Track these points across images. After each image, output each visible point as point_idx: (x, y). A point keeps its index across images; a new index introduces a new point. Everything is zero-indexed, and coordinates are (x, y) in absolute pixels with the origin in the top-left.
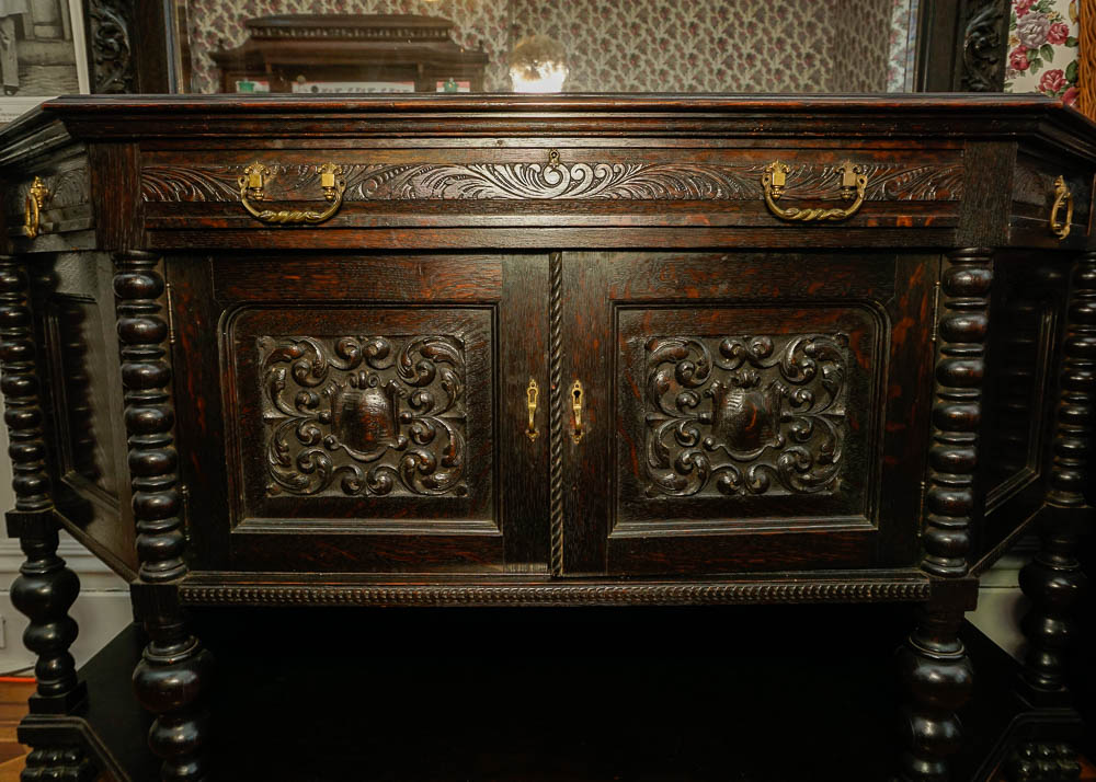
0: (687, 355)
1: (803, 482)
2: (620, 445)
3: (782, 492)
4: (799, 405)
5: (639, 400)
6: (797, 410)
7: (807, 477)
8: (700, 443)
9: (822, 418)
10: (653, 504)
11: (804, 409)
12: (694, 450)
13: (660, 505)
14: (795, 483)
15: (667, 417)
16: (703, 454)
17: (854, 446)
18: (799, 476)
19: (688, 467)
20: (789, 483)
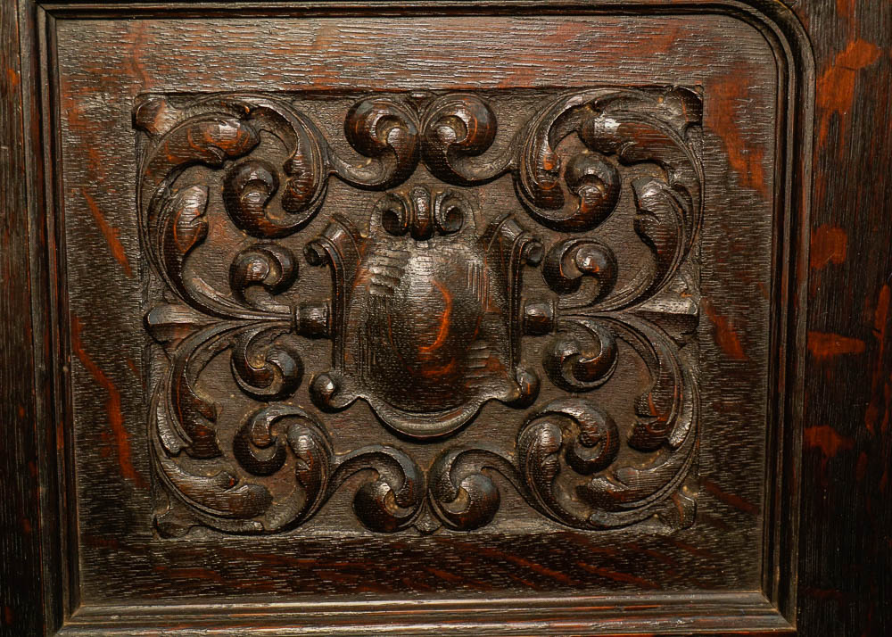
0: (255, 145)
1: (590, 498)
2: (76, 393)
3: (533, 525)
4: (574, 286)
5: (127, 269)
6: (566, 301)
7: (602, 483)
8: (304, 387)
9: (638, 324)
10: (175, 554)
11: (583, 296)
12: (284, 409)
13: (198, 556)
14: (567, 499)
15: (207, 319)
16: (312, 421)
17: (729, 401)
18: (581, 481)
19: (267, 455)
20: (550, 501)
